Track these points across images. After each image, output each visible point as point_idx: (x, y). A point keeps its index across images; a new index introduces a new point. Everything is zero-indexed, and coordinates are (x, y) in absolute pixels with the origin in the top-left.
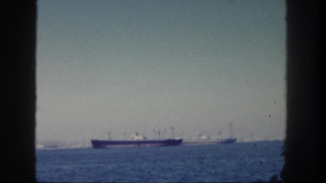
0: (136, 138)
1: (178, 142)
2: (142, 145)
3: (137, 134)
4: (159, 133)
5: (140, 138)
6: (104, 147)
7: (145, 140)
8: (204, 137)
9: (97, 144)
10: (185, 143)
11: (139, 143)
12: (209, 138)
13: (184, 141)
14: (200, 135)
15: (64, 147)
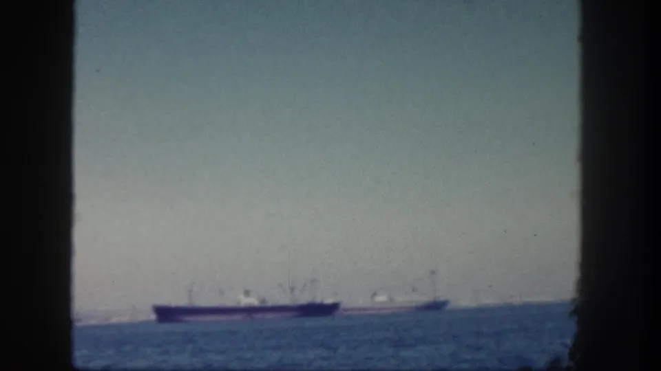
0: (246, 301)
1: (331, 309)
2: (259, 316)
3: (247, 293)
4: (292, 289)
5: (253, 301)
6: (181, 321)
7: (263, 305)
8: (381, 298)
9: (165, 314)
10: (346, 310)
11: (250, 311)
12: (391, 300)
13: (342, 306)
14: (375, 294)
15: (93, 322)
